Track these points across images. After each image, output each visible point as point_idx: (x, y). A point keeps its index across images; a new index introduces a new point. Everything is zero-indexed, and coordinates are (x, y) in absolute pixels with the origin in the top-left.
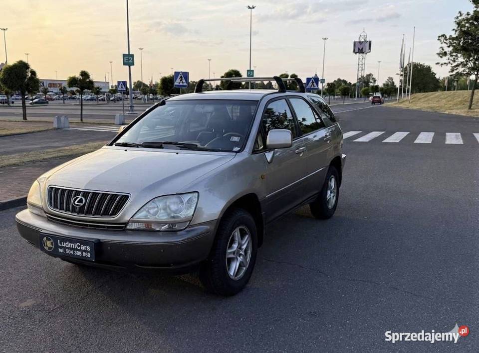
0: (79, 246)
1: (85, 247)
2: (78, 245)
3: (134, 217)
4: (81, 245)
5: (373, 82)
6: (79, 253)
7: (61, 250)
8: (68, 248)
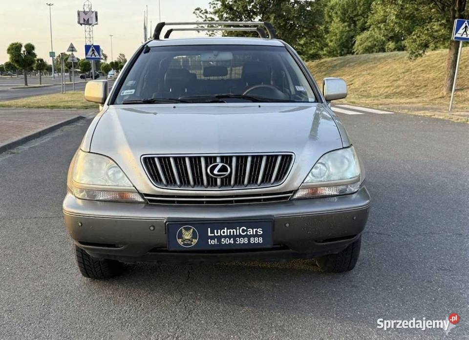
0: (243, 231)
1: (254, 230)
2: (243, 229)
3: (305, 182)
4: (247, 228)
5: (104, 58)
6: (244, 241)
7: (212, 242)
8: (225, 237)
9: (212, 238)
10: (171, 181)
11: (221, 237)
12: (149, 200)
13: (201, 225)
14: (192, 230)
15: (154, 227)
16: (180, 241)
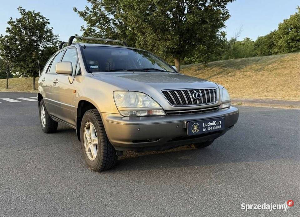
0: (215, 123)
6: (215, 128)
7: (204, 130)
8: (209, 127)
9: (204, 128)
10: (179, 103)
11: (208, 127)
12: (167, 113)
13: (200, 122)
14: (197, 125)
15: (178, 125)
16: (193, 131)
